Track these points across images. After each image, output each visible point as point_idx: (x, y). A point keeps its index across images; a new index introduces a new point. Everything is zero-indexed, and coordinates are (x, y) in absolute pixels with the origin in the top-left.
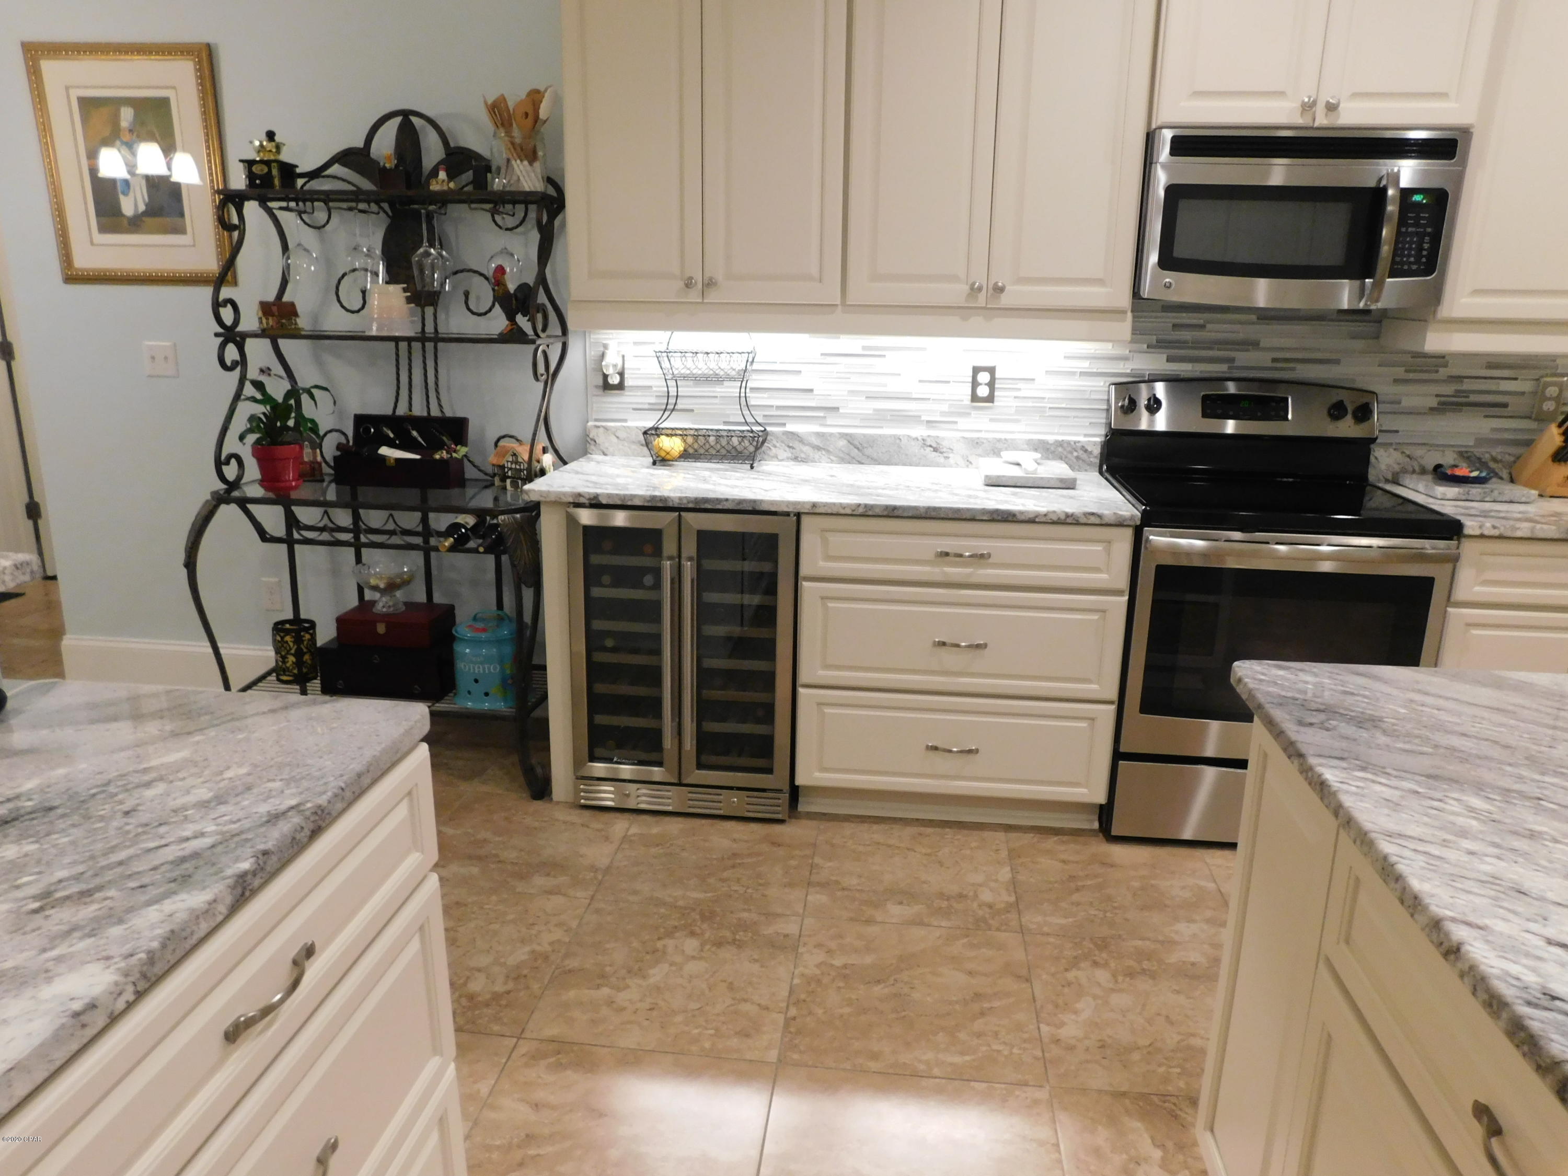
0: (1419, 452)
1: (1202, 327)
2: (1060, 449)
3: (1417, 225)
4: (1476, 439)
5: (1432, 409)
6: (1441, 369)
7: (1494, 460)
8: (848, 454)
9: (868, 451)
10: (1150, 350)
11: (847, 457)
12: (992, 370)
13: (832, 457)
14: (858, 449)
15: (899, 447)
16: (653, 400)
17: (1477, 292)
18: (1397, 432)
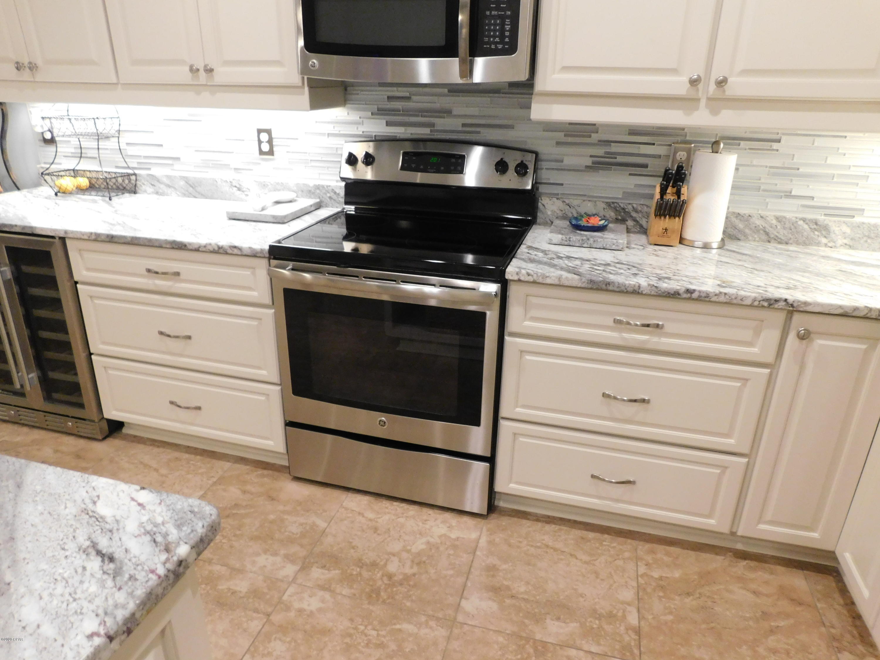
0: (575, 202)
1: (408, 98)
2: (318, 191)
3: (498, 9)
4: (624, 193)
5: (587, 167)
6: (593, 135)
7: (636, 210)
8: (187, 191)
9: (199, 189)
10: (373, 117)
11: (187, 193)
12: (269, 132)
13: (178, 193)
14: (192, 187)
15: (217, 186)
16: (73, 150)
17: (566, 69)
18: (562, 185)
